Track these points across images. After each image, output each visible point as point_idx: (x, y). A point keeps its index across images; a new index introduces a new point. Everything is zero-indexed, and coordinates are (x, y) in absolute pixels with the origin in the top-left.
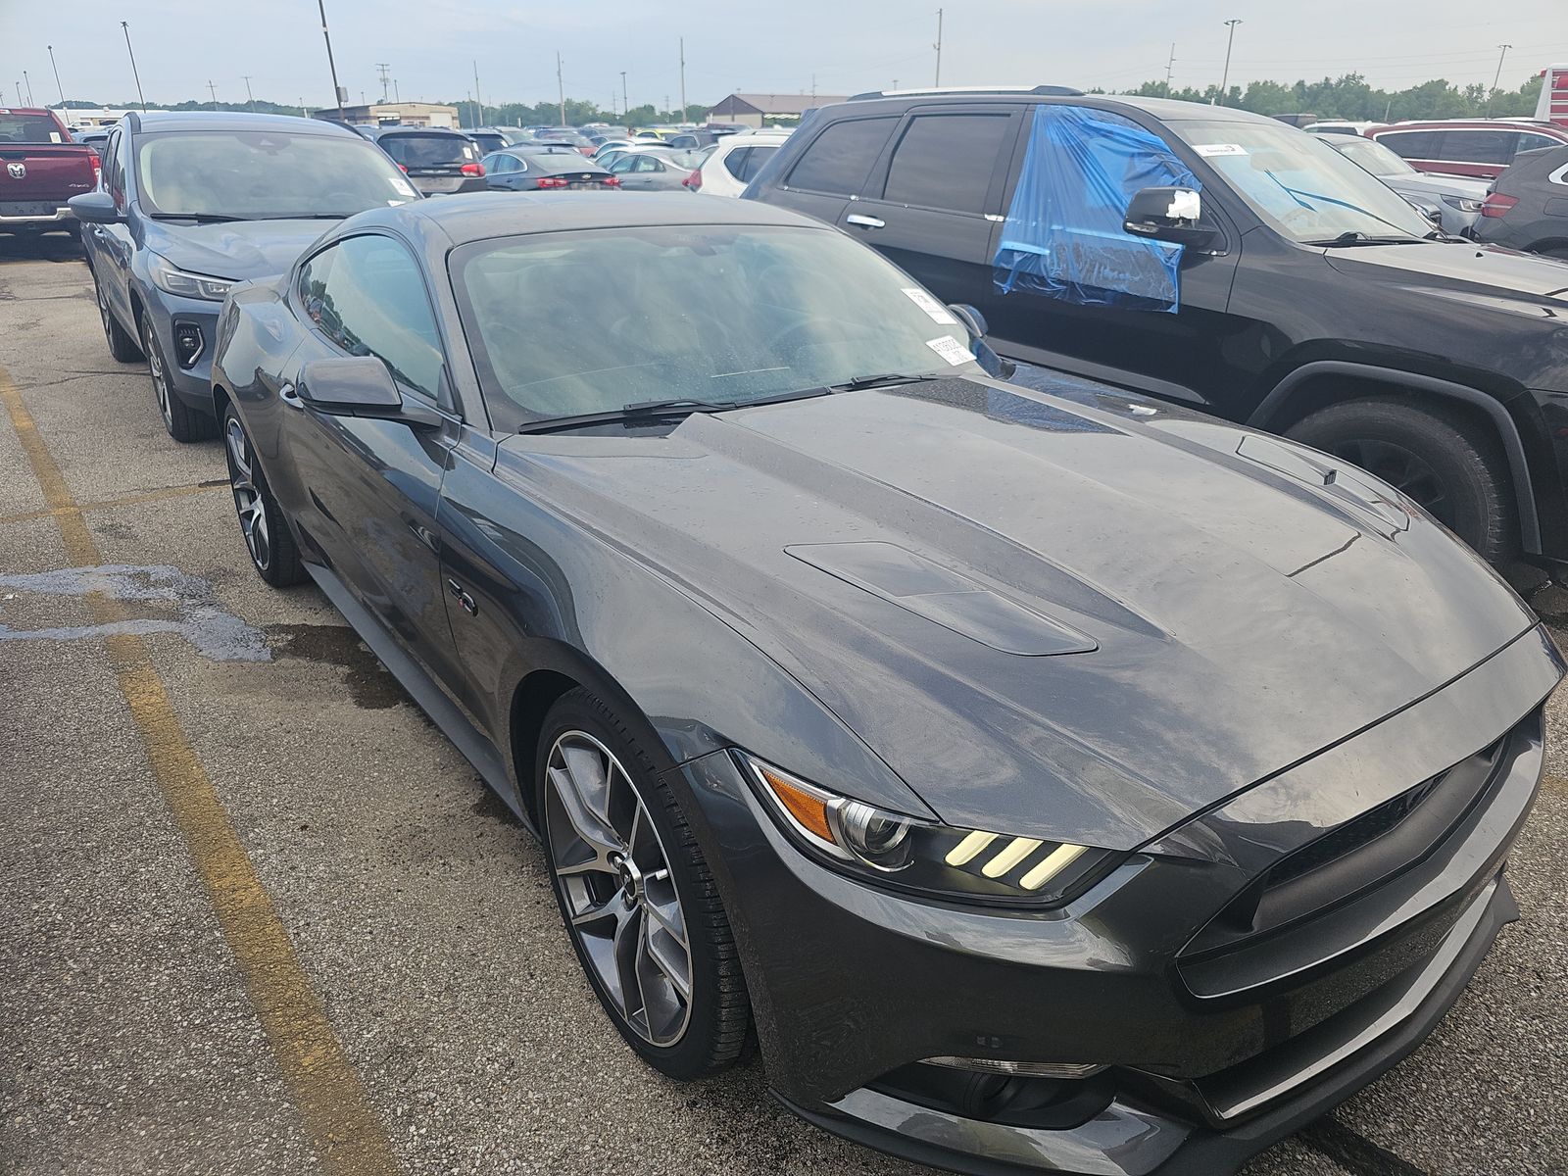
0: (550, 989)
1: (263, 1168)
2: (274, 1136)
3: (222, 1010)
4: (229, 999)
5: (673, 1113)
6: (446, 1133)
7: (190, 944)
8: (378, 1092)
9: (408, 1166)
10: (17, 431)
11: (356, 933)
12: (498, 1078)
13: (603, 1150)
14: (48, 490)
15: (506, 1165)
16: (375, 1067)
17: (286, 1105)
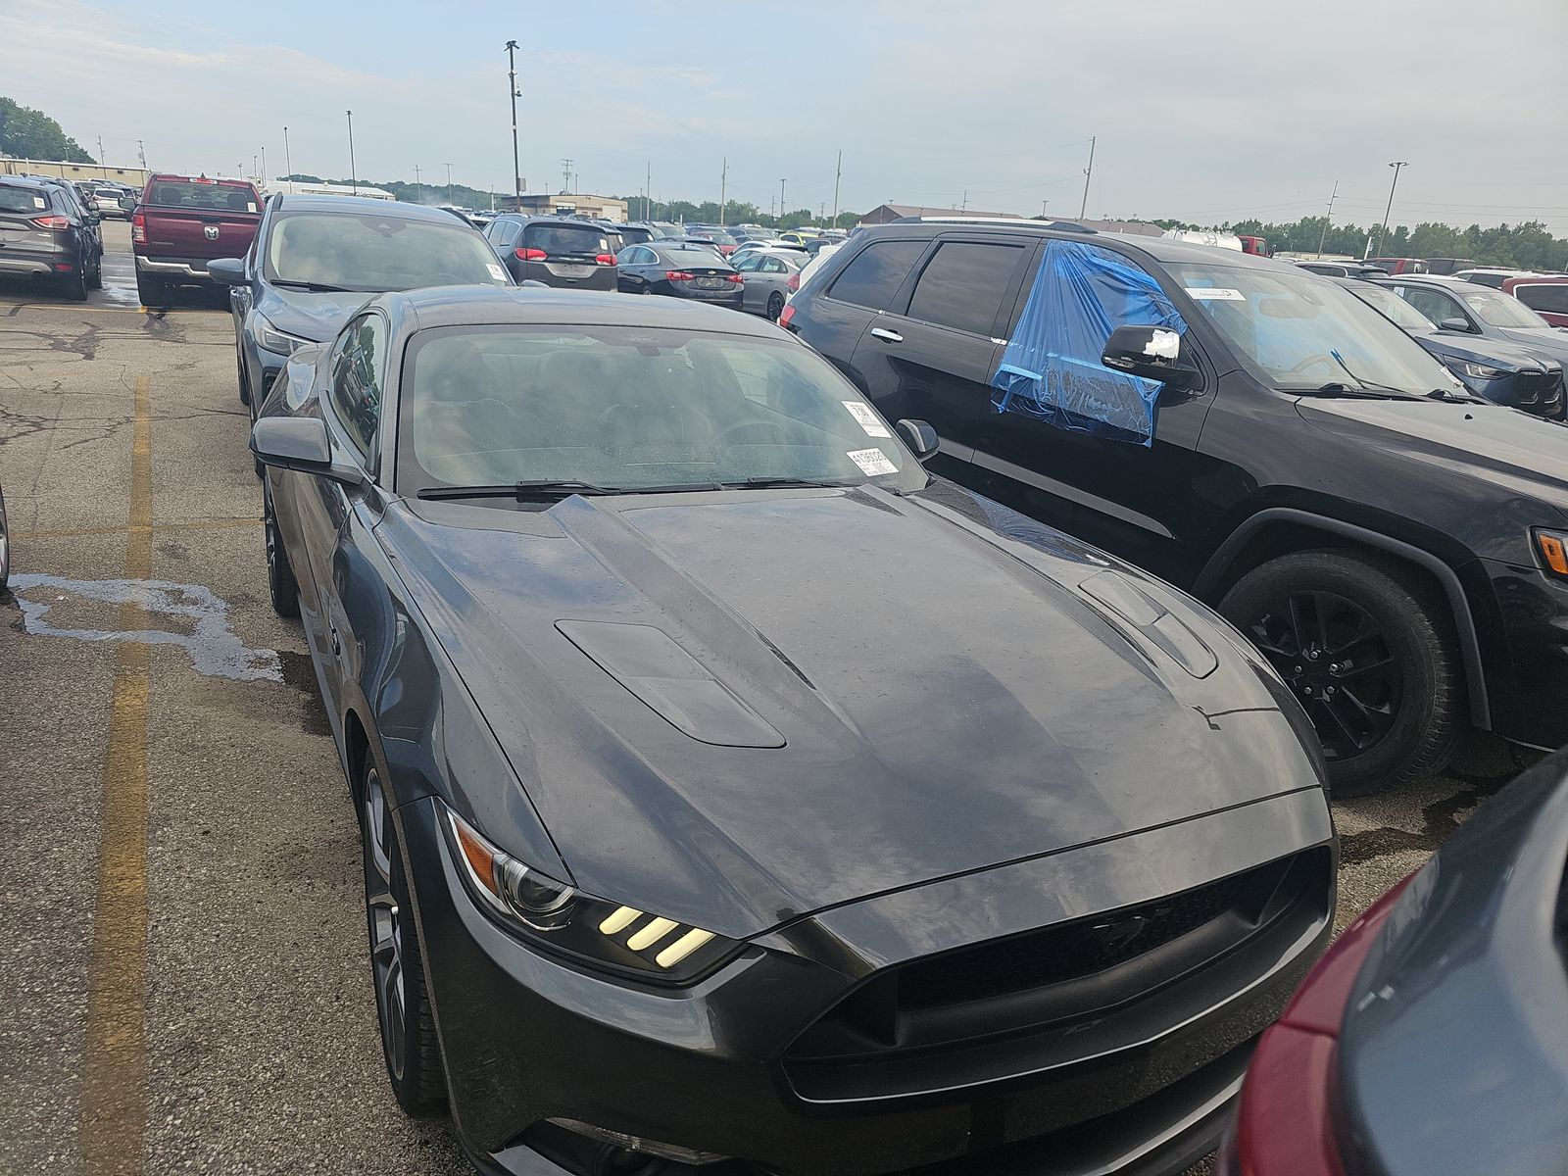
0: (348, 1013)
1: (30, 1128)
2: (52, 1102)
3: (62, 983)
4: (73, 974)
5: (404, 1147)
6: (197, 1127)
7: (63, 921)
8: (155, 1080)
9: (150, 1151)
10: (133, 456)
11: (205, 934)
12: (264, 1086)
13: (325, 1169)
14: (134, 510)
15: (234, 1167)
16: (162, 1058)
17: (75, 1076)
